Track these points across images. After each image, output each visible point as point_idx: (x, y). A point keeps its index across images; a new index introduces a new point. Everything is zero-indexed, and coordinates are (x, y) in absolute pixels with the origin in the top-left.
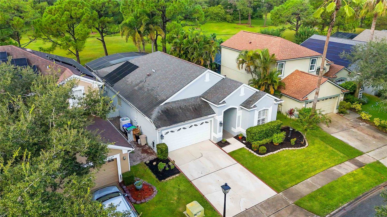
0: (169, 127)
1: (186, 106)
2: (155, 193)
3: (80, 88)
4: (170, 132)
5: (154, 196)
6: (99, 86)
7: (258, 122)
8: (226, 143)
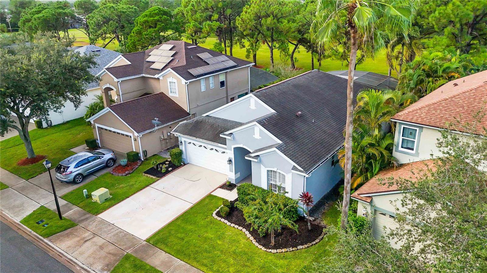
2: (124, 174)
3: (175, 81)
4: (192, 144)
5: (120, 174)
6: (186, 83)
7: (271, 185)
8: (231, 187)
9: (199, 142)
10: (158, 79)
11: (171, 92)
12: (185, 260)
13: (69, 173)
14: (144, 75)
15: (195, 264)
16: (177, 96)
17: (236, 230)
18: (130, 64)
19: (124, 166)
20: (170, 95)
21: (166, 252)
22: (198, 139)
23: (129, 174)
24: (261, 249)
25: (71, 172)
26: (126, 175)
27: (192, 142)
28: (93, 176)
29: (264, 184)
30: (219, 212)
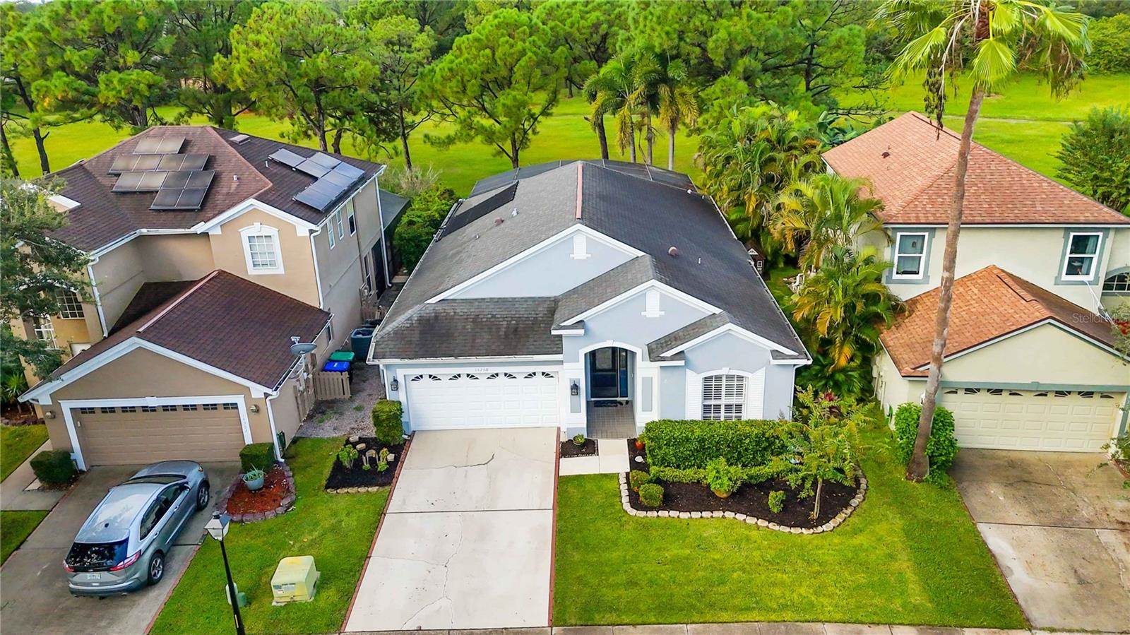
0: (406, 361)
1: (493, 316)
2: (280, 510)
3: (267, 230)
4: (426, 378)
5: (270, 515)
6: (311, 231)
7: (707, 409)
8: (587, 447)
9: (444, 368)
10: (205, 235)
11: (254, 265)
12: (695, 619)
13: (133, 558)
14: (144, 231)
15: (725, 616)
16: (280, 270)
17: (714, 523)
18: (78, 208)
19: (260, 489)
20: (252, 273)
21: (634, 625)
22: (462, 360)
23: (291, 504)
24: (802, 533)
25: (140, 555)
26: (286, 511)
27: (426, 372)
28: (179, 548)
29: (694, 412)
30: (635, 502)
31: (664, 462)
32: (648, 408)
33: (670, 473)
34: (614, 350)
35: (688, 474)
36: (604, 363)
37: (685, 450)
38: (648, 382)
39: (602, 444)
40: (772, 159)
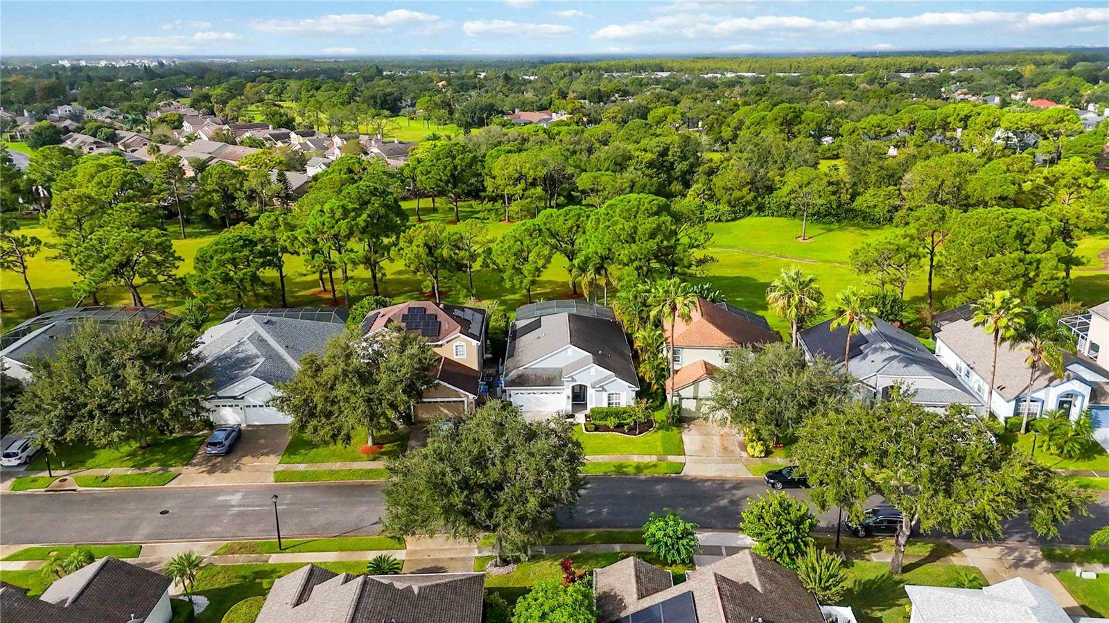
1: (541, 374)
4: (519, 393)
6: (477, 344)
7: (609, 404)
8: (572, 416)
10: (442, 344)
16: (465, 357)
17: (608, 435)
20: (455, 358)
27: (519, 391)
29: (605, 405)
30: (587, 430)
31: (596, 419)
32: (591, 404)
33: (597, 422)
34: (580, 385)
35: (602, 423)
36: (577, 390)
37: (602, 416)
38: (591, 395)
39: (576, 415)
40: (642, 310)
